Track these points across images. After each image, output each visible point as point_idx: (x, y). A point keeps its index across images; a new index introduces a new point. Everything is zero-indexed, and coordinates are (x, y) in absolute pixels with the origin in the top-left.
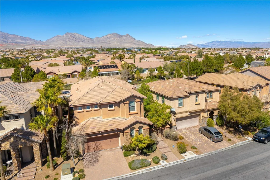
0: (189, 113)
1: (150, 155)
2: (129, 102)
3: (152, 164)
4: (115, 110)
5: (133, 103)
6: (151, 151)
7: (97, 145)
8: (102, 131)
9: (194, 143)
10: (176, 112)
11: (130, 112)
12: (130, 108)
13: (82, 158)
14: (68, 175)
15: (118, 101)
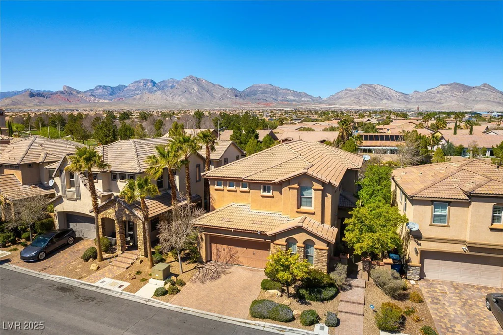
0: (468, 247)
1: (310, 303)
2: (298, 187)
3: (298, 321)
4: (272, 197)
5: (308, 191)
6: (314, 298)
7: (232, 253)
8: (235, 229)
9: (442, 322)
10: (423, 236)
11: (302, 207)
12: (303, 200)
13: (202, 266)
14: (159, 281)
15: (277, 181)
